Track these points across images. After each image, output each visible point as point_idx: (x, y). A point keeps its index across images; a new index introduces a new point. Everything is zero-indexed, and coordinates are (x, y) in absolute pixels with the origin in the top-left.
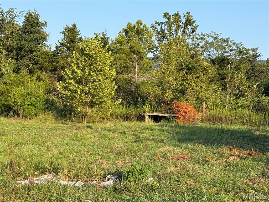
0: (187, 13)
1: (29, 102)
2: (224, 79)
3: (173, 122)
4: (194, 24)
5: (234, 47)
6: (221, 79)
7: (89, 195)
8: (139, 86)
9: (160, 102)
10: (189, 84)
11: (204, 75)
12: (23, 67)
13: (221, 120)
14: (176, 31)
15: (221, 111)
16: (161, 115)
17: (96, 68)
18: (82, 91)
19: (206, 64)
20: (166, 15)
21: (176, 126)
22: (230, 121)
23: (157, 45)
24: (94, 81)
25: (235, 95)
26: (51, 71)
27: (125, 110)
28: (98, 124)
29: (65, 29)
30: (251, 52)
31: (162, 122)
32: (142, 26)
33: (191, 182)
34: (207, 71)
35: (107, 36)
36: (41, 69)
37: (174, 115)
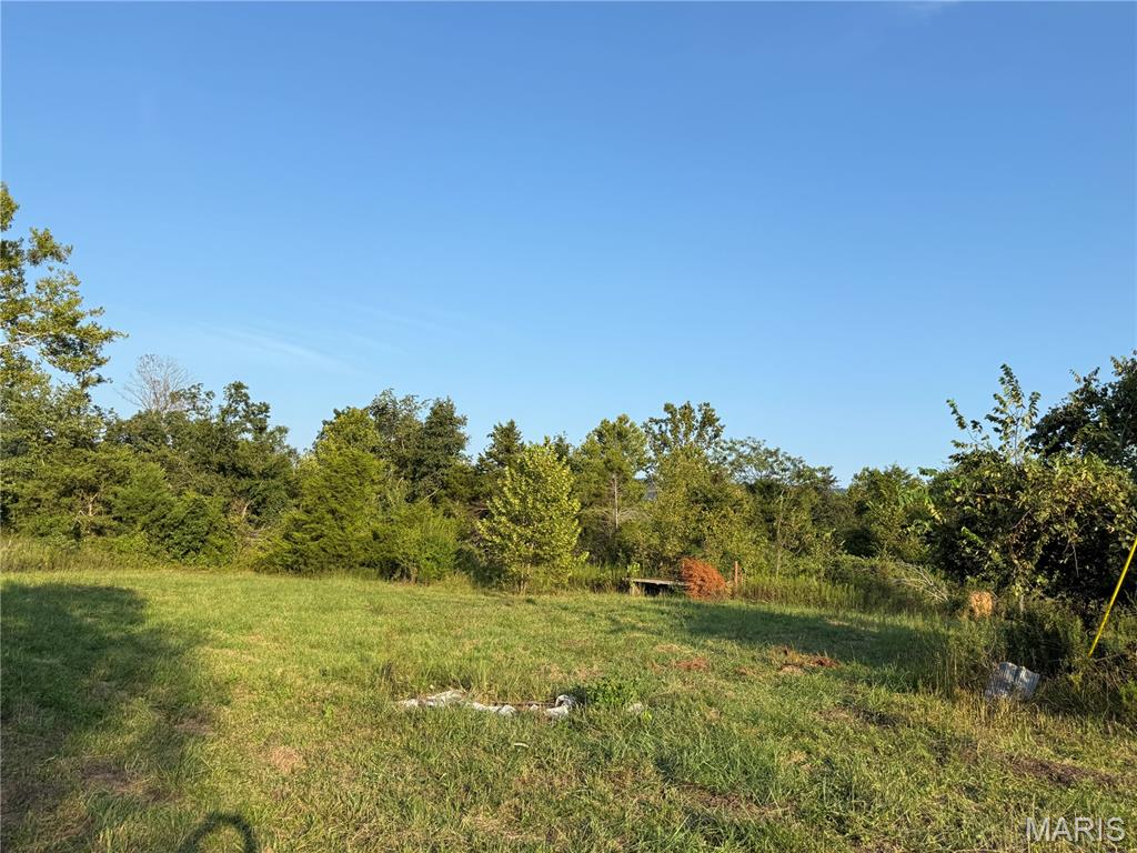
0: (705, 405)
1: (428, 555)
2: (771, 520)
3: (680, 596)
4: (717, 424)
5: (789, 464)
6: (767, 521)
7: (523, 733)
8: (620, 529)
9: (657, 560)
10: (708, 528)
11: (735, 512)
12: (422, 493)
13: (768, 596)
14: (686, 435)
15: (767, 579)
16: (658, 582)
17: (545, 497)
18: (520, 536)
19: (739, 494)
20: (668, 408)
21: (685, 605)
22: (784, 598)
23: (654, 457)
24: (541, 520)
25: (791, 550)
26: (469, 500)
27: (593, 572)
28: (546, 597)
29: (497, 429)
30: (819, 475)
31: (661, 596)
32: (628, 425)
33: (712, 714)
34: (741, 505)
35: (566, 442)
36: (453, 496)
37: (683, 584)
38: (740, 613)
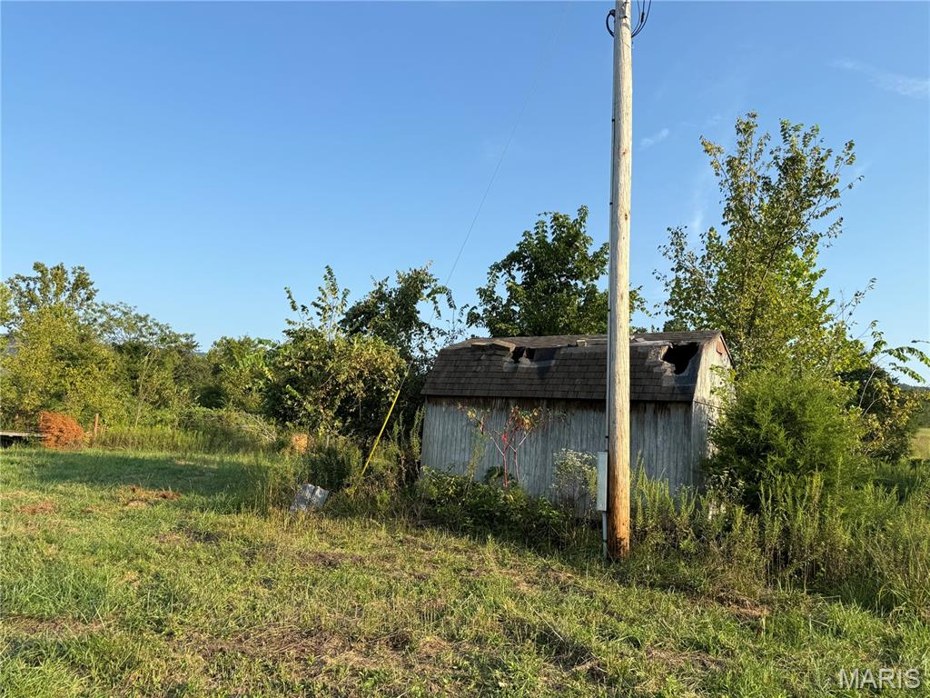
0: (79, 268)
2: (135, 377)
3: (35, 447)
4: (91, 287)
5: (156, 329)
6: (132, 378)
9: (11, 413)
10: (71, 383)
11: (100, 369)
13: (125, 443)
14: (56, 295)
15: (126, 428)
16: (12, 434)
20: (37, 267)
21: (38, 454)
22: (140, 444)
23: (18, 314)
25: (152, 403)
30: (183, 340)
31: (14, 448)
33: (52, 550)
34: (107, 363)
37: (39, 435)
38: (97, 461)
